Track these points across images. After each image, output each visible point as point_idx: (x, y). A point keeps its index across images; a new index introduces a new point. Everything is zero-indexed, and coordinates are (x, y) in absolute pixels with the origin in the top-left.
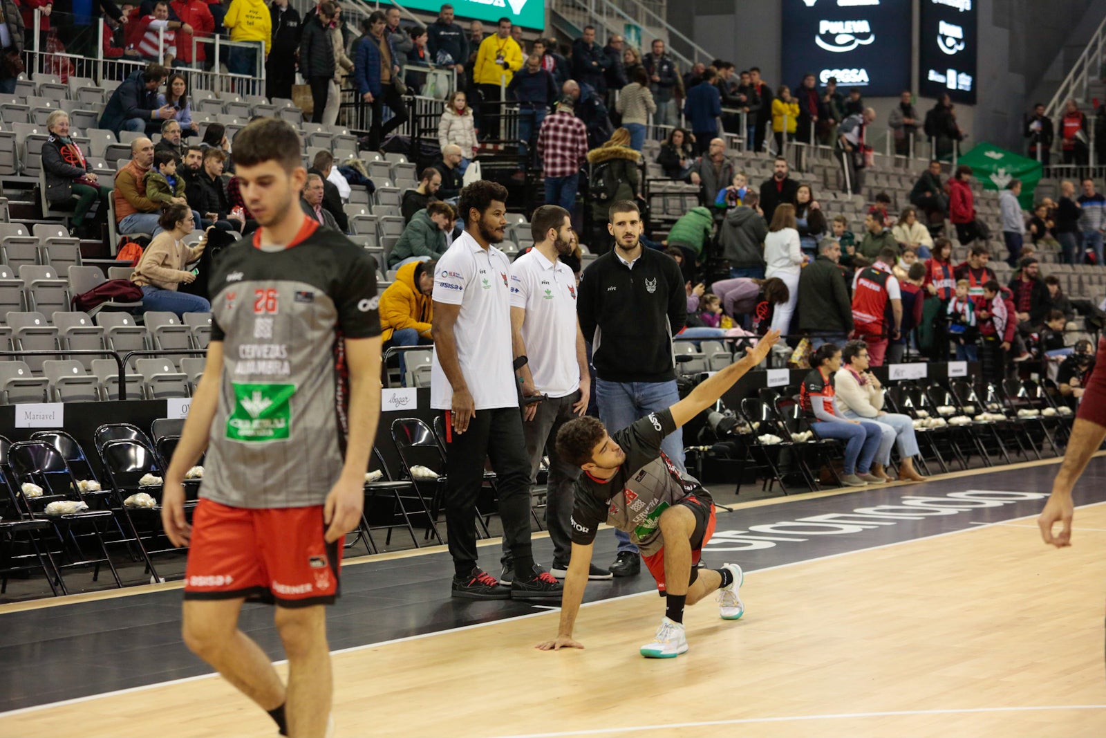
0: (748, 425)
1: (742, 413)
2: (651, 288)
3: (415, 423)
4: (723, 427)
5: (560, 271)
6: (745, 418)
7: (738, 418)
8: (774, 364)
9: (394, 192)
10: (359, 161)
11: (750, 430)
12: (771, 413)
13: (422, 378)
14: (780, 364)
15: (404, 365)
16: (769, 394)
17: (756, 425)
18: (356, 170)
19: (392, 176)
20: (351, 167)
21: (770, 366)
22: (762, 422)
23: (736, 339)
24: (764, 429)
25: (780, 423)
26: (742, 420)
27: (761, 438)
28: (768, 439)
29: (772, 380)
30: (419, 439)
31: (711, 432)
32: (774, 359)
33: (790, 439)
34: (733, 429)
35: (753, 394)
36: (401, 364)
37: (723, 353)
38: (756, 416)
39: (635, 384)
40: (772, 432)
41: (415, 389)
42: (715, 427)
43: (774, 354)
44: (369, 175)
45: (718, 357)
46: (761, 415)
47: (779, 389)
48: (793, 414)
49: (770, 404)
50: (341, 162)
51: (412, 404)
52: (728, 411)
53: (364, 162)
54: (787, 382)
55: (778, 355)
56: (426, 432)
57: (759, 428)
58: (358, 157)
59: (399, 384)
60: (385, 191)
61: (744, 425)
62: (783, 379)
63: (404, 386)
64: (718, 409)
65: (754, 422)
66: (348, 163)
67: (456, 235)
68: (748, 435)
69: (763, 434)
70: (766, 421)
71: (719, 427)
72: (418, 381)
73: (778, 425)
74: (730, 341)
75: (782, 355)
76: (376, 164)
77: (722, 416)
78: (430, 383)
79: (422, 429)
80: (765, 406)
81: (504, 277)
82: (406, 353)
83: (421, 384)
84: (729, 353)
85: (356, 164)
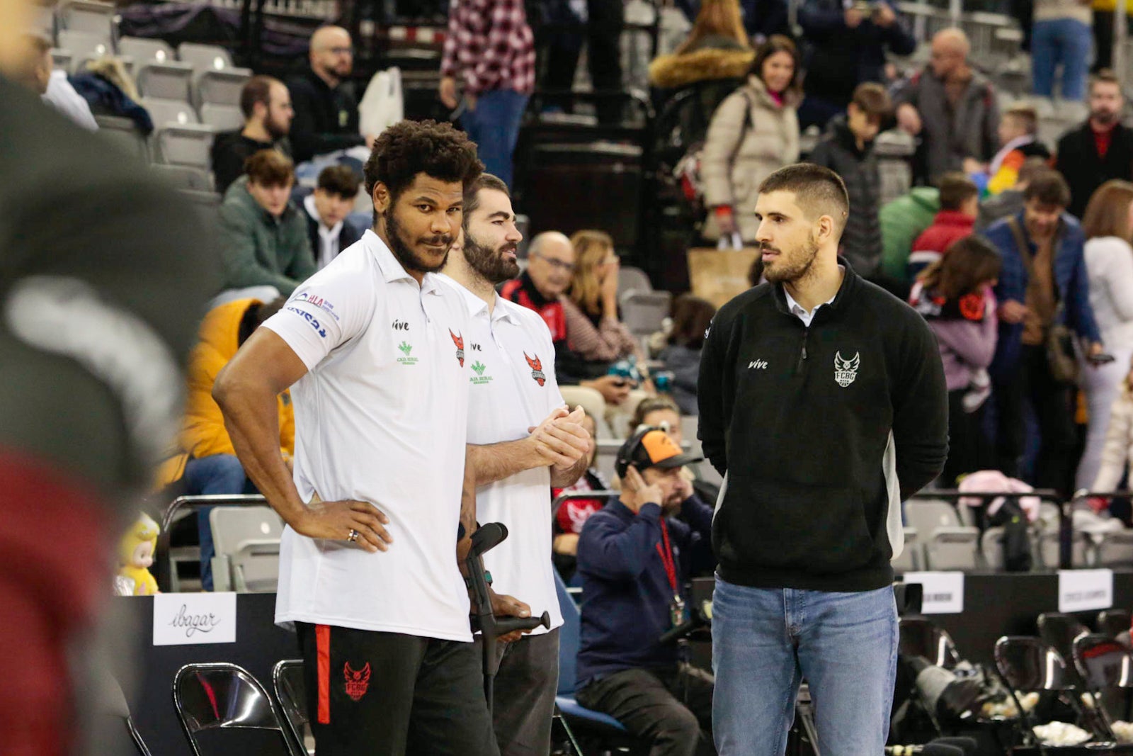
0: (1010, 700)
1: (997, 672)
2: (845, 376)
3: (228, 675)
4: (953, 704)
5: (506, 319)
6: (1005, 683)
7: (988, 682)
8: (1077, 557)
9: (199, 136)
10: (118, 62)
11: (1015, 712)
12: (1066, 674)
13: (253, 573)
14: (1091, 557)
15: (210, 541)
16: (1062, 629)
17: (1029, 700)
18: (109, 83)
19: (194, 101)
20: (98, 76)
21: (1066, 563)
22: (1043, 692)
23: (988, 498)
24: (1050, 710)
25: (1087, 698)
26: (997, 687)
27: (1040, 731)
28: (1057, 733)
29: (1071, 597)
30: (238, 712)
31: (924, 715)
32: (1078, 548)
33: (1109, 736)
34: (977, 708)
35: (1025, 626)
36: (202, 538)
37: (957, 530)
38: (1027, 677)
39: (788, 592)
40: (1068, 717)
41: (233, 596)
42: (934, 701)
43: (1076, 534)
44: (141, 94)
45: (946, 538)
46: (1041, 676)
47: (1088, 618)
48: (1118, 677)
49: (1063, 650)
50: (74, 65)
51: (225, 632)
52: (965, 665)
53: (129, 66)
54: (1106, 601)
55: (1087, 537)
56: (253, 699)
57: (1038, 707)
58: (116, 50)
59: (197, 583)
60: (177, 133)
61: (1000, 699)
62: (1097, 594)
63: (209, 587)
64: (941, 660)
65: (1026, 692)
66: (91, 66)
67: (347, 238)
68: (1009, 723)
69: (1045, 721)
70: (1054, 692)
71: (942, 702)
72: (240, 577)
73: (1081, 703)
74: (975, 502)
75: (1098, 539)
76: (157, 70)
77: (950, 677)
78: (275, 582)
79: (244, 688)
80: (1051, 657)
81: (459, 342)
82: (215, 513)
83: (249, 585)
84: (971, 530)
85: (112, 68)
